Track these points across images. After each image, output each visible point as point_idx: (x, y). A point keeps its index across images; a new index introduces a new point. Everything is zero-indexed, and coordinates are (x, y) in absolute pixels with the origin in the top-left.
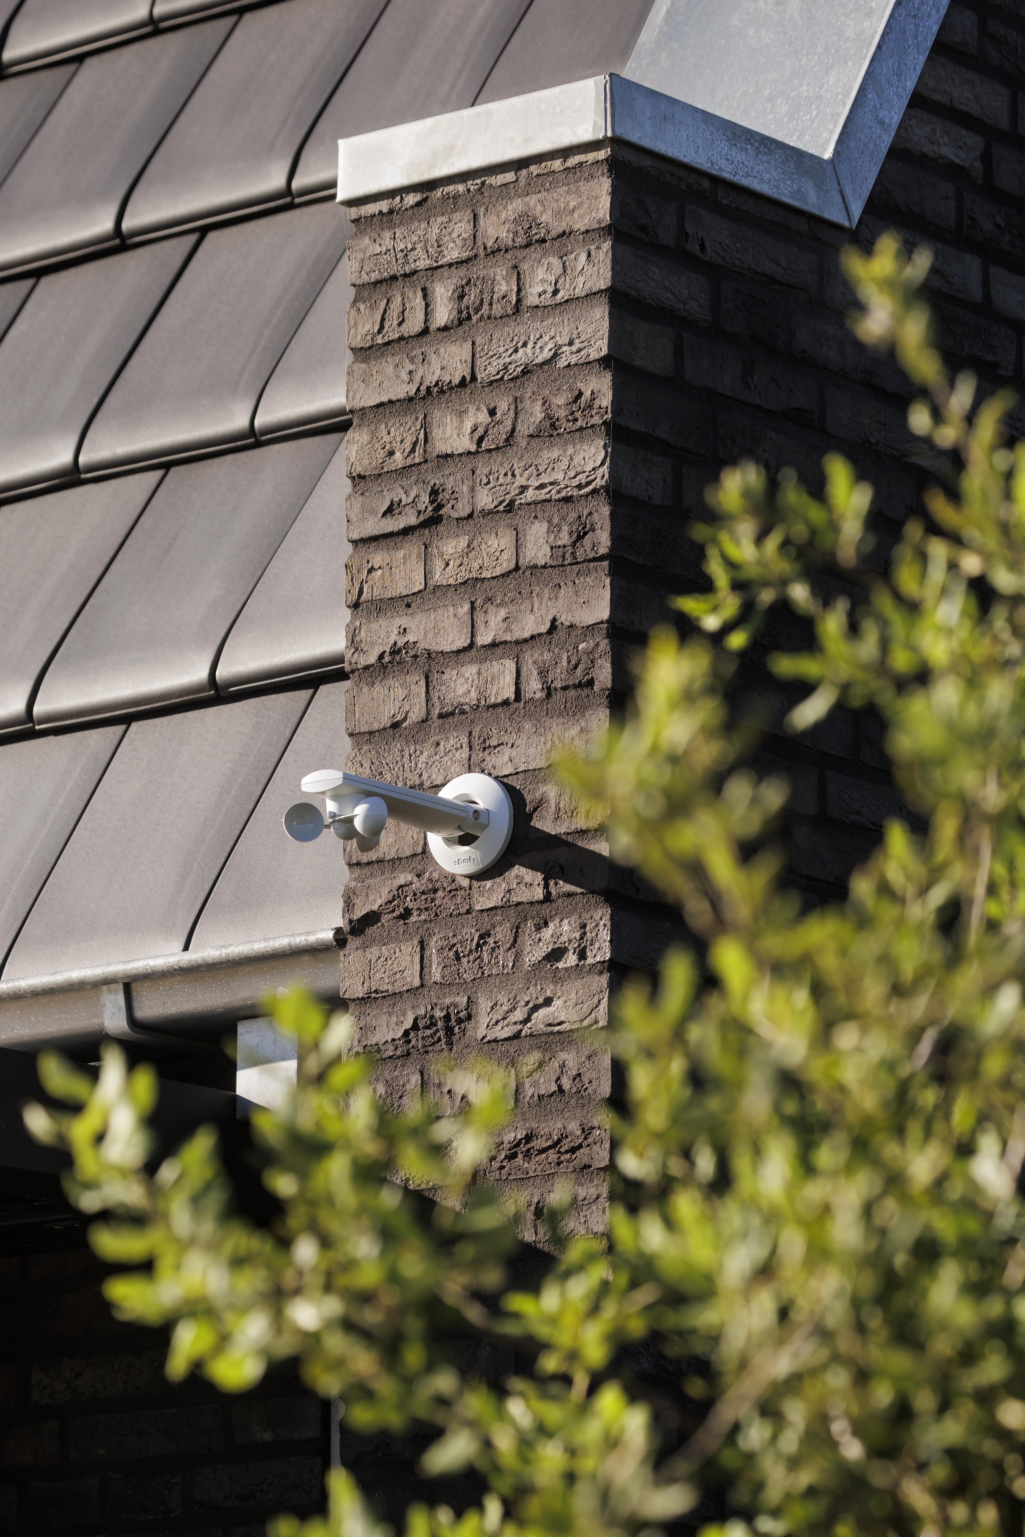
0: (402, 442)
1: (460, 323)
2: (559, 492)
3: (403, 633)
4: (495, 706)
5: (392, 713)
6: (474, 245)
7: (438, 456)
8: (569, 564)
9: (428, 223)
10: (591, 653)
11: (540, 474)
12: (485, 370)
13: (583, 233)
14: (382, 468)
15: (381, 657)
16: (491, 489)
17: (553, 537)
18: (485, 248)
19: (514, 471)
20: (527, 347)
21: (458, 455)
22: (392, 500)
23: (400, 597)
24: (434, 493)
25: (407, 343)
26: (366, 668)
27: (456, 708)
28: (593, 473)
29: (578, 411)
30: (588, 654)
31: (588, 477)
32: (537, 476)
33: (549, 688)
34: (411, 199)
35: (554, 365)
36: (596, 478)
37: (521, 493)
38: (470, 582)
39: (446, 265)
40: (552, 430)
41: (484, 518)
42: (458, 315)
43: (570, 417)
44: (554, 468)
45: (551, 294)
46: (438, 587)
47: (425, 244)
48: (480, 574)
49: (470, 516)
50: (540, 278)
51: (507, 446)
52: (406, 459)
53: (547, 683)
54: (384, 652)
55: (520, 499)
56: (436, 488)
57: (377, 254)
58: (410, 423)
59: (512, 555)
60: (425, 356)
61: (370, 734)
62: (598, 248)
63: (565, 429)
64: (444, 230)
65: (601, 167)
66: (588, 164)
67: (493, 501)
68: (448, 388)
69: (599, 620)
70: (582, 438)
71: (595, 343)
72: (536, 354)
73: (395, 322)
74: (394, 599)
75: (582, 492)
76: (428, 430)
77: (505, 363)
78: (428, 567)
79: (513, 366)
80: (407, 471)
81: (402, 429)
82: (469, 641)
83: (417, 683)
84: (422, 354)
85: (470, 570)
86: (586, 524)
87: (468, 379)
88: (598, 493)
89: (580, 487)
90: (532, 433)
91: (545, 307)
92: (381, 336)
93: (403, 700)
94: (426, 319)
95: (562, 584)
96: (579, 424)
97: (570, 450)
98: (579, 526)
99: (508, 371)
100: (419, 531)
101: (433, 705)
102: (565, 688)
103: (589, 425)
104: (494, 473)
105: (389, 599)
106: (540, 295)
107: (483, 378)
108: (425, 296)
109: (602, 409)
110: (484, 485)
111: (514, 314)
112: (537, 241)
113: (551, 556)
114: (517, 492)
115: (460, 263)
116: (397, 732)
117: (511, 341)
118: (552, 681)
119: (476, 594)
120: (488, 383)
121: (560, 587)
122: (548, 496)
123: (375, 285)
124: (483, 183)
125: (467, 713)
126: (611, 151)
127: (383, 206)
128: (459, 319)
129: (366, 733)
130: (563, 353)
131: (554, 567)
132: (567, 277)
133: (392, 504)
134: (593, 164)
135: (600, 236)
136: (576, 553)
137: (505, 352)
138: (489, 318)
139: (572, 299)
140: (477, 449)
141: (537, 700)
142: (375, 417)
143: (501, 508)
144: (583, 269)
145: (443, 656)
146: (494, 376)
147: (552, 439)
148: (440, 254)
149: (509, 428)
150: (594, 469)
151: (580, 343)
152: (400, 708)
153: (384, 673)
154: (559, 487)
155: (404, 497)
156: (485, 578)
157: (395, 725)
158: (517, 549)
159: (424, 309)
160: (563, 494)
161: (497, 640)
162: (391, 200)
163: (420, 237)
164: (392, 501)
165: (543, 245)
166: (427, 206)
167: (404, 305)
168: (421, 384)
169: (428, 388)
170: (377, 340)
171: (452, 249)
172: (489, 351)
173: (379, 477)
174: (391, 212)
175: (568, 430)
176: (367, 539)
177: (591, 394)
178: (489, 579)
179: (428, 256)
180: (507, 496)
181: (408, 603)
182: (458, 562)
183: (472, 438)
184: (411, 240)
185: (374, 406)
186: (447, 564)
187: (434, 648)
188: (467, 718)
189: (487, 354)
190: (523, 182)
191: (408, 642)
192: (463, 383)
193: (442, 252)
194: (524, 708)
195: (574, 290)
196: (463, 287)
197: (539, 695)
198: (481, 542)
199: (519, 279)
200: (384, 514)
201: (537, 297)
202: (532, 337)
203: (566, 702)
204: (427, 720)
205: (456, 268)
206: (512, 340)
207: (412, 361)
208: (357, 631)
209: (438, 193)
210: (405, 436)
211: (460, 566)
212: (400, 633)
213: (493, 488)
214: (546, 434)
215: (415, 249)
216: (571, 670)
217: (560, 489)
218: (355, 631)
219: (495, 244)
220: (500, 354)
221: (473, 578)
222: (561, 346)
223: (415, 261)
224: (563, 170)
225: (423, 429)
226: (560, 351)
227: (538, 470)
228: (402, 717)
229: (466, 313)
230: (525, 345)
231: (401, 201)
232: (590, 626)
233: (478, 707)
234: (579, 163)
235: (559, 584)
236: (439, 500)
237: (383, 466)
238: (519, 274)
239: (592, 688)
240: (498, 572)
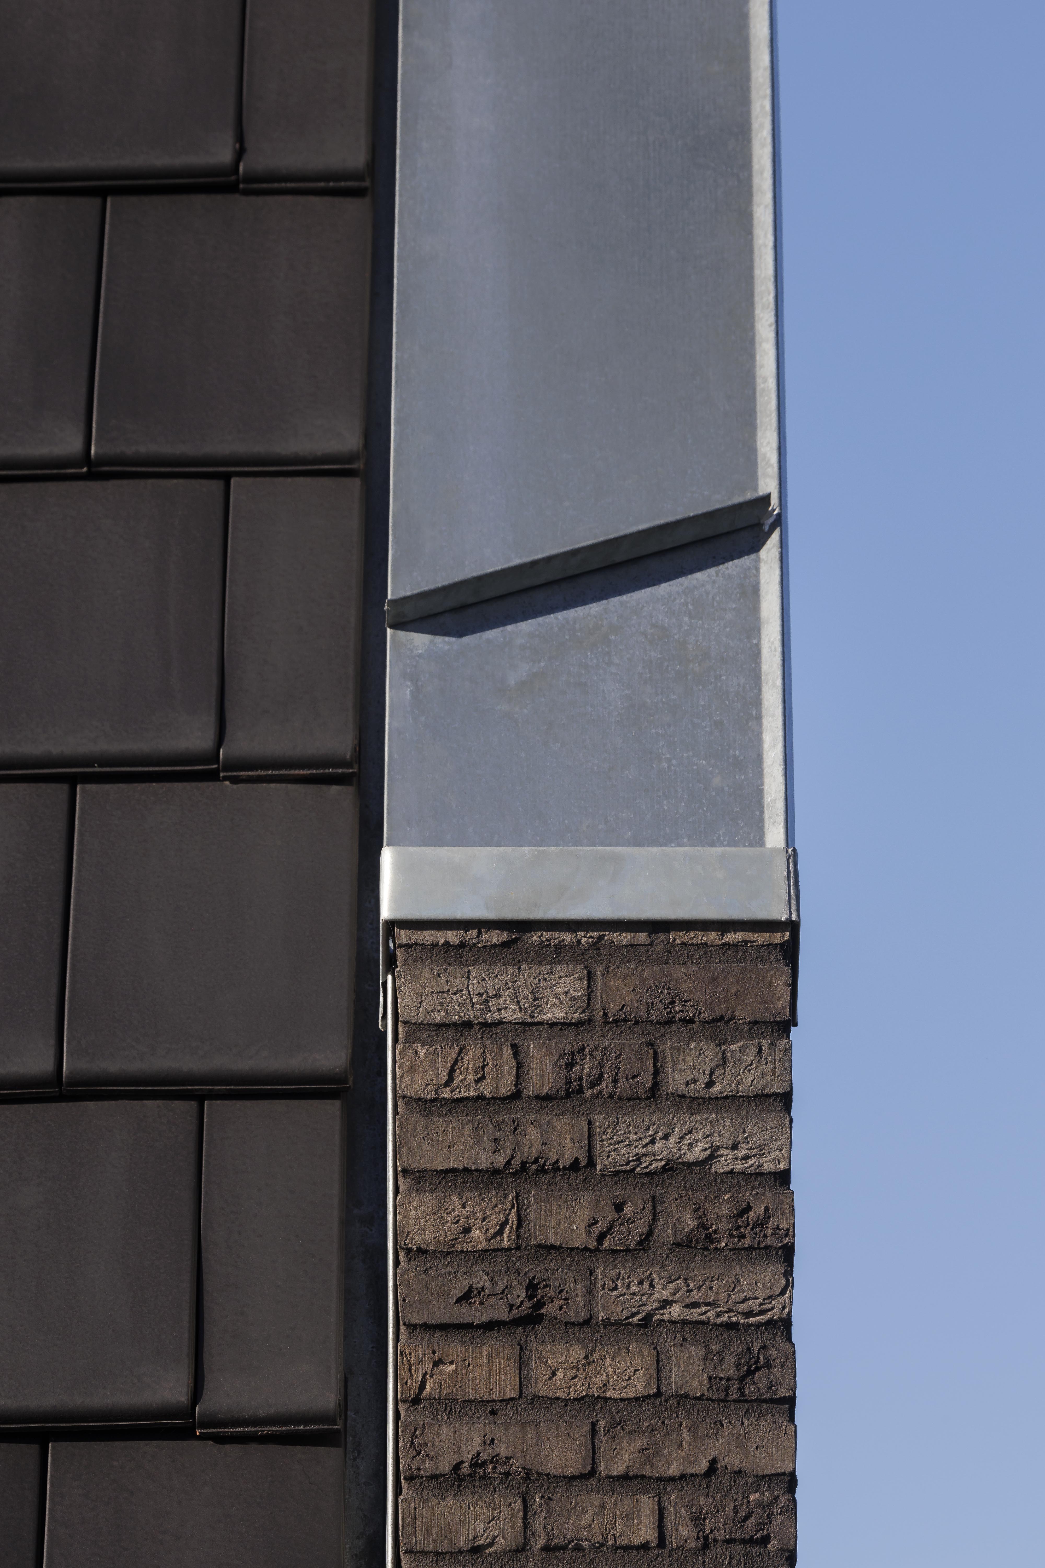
0: (484, 1220)
1: (568, 1095)
2: (718, 1315)
3: (489, 1445)
4: (627, 1548)
5: (473, 1534)
6: (587, 1008)
7: (539, 1246)
8: (735, 1401)
9: (519, 969)
10: (767, 1506)
11: (691, 1291)
12: (608, 1156)
13: (750, 1023)
14: (453, 1245)
15: (457, 1467)
16: (619, 1297)
17: (713, 1366)
18: (605, 1014)
19: (652, 1281)
20: (667, 1140)
21: (568, 1248)
22: (471, 1285)
23: (482, 1401)
24: (532, 1287)
25: (488, 1104)
26: (434, 1477)
27: (570, 1543)
28: (768, 1301)
29: (746, 1227)
30: (764, 1507)
31: (761, 1305)
32: (687, 1292)
33: (706, 1538)
34: (496, 937)
35: (707, 1167)
36: (773, 1309)
37: (662, 1307)
38: (587, 1399)
39: (547, 1024)
40: (707, 1242)
41: (605, 1328)
42: (566, 1085)
43: (734, 1233)
44: (712, 1287)
45: (703, 1086)
46: (536, 1398)
47: (516, 993)
48: (604, 1392)
49: (587, 1322)
50: (687, 1064)
51: (640, 1250)
52: (490, 1240)
53: (704, 1532)
54: (462, 1462)
55: (662, 1315)
56: (535, 1282)
57: (443, 992)
58: (494, 1200)
59: (651, 1377)
60: (518, 1125)
61: (437, 1554)
62: (772, 1044)
63: (726, 1245)
64: (542, 982)
65: (773, 952)
66: (755, 944)
67: (623, 1311)
68: (552, 1168)
69: (779, 1471)
70: (751, 1258)
71: (769, 1153)
72: (683, 1151)
73: (471, 1077)
74: (473, 1402)
75: (752, 1320)
76: (522, 1213)
77: (638, 1154)
78: (524, 1372)
79: (649, 1159)
80: (490, 1254)
81: (484, 1205)
82: (589, 1467)
83: (510, 1505)
84: (514, 1121)
85: (589, 1386)
86: (759, 1358)
87: (583, 1163)
88: (774, 1326)
89: (749, 1314)
90: (679, 1241)
91: (694, 1098)
92: (448, 1089)
93: (490, 1522)
94: (517, 1081)
95: (725, 1422)
96: (747, 1241)
97: (736, 1271)
98: (750, 1359)
99: (641, 1164)
100: (509, 1328)
101: (533, 1534)
102: (728, 1542)
103: (763, 1245)
104: (623, 1278)
105: (464, 1401)
106: (687, 1084)
107: (605, 1165)
108: (516, 1055)
109: (780, 1230)
110: (609, 1290)
111: (648, 1098)
112: (680, 1020)
113: (710, 1387)
114: (657, 1305)
115: (565, 1025)
116: (478, 1558)
117: (645, 1130)
118: (711, 1532)
119: (596, 1415)
120: (612, 1172)
121: (722, 1425)
122: (704, 1317)
123: (439, 1028)
124: (601, 938)
125: (584, 1550)
126: (789, 936)
127: (454, 937)
128: (567, 1090)
129: (431, 1552)
130: (722, 1156)
131: (713, 1400)
132: (727, 1070)
133: (470, 1289)
134: (763, 946)
135: (772, 1031)
136: (744, 1389)
137: (637, 1141)
138: (611, 1096)
139: (735, 1096)
140: (598, 1247)
141: (690, 1550)
142: (440, 1183)
143: (635, 1320)
144: (751, 1065)
145: (549, 1479)
146: (622, 1165)
147: (706, 1253)
148: (536, 1009)
149: (644, 1230)
150: (770, 1297)
151: (747, 1149)
152: (484, 1531)
153: (459, 1486)
154: (718, 1310)
155: (488, 1285)
156: (610, 1398)
157: (476, 1550)
158: (658, 1372)
159: (515, 1069)
160: (725, 1318)
161: (631, 1473)
162: (463, 932)
163: (507, 983)
164: (471, 1288)
165: (689, 1026)
166: (517, 949)
167: (484, 1060)
168: (513, 1157)
169: (524, 1164)
170: (442, 1093)
171: (554, 1005)
172: (613, 1136)
173: (447, 1255)
174: (462, 945)
175: (731, 1246)
176: (433, 1325)
177: (765, 1210)
178: (617, 1399)
179: (520, 1008)
180: (642, 1309)
181: (493, 1409)
182: (572, 1373)
183: (590, 1233)
184: (493, 984)
185: (442, 1170)
186: (554, 1374)
187: (536, 1467)
188: (584, 1556)
189: (611, 1138)
190: (659, 948)
191: (498, 1455)
192: (575, 1166)
193: (539, 1006)
194: (669, 1556)
195: (738, 1085)
196: (573, 1053)
197: (692, 1544)
198: (605, 1356)
199: (655, 1059)
200: (459, 1300)
201: (683, 1085)
202: (677, 1130)
203: (731, 1558)
204: (523, 1549)
205: (561, 1029)
206: (648, 1129)
207: (498, 1126)
208: (419, 1431)
209: (535, 936)
210: (488, 1213)
211: (573, 1378)
212: (485, 1443)
213: (621, 1295)
214: (700, 1245)
215: (500, 996)
216: (739, 1522)
217: (720, 1312)
218: (415, 1432)
219: (620, 1013)
220: (630, 1141)
221: (594, 1395)
222: (718, 1148)
223: (499, 1010)
224: (721, 945)
225: (514, 1211)
226: (718, 1153)
227: (688, 1285)
228: (488, 1541)
229: (578, 1085)
230: (666, 1137)
231: (478, 937)
232: (767, 1475)
233: (602, 1545)
234: (742, 942)
235: (720, 1421)
236: (539, 1297)
237: (455, 1244)
238: (655, 1053)
239: (766, 1547)
240: (630, 1393)
